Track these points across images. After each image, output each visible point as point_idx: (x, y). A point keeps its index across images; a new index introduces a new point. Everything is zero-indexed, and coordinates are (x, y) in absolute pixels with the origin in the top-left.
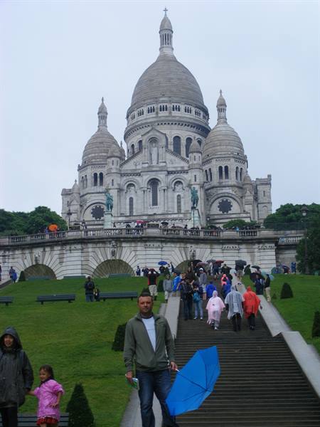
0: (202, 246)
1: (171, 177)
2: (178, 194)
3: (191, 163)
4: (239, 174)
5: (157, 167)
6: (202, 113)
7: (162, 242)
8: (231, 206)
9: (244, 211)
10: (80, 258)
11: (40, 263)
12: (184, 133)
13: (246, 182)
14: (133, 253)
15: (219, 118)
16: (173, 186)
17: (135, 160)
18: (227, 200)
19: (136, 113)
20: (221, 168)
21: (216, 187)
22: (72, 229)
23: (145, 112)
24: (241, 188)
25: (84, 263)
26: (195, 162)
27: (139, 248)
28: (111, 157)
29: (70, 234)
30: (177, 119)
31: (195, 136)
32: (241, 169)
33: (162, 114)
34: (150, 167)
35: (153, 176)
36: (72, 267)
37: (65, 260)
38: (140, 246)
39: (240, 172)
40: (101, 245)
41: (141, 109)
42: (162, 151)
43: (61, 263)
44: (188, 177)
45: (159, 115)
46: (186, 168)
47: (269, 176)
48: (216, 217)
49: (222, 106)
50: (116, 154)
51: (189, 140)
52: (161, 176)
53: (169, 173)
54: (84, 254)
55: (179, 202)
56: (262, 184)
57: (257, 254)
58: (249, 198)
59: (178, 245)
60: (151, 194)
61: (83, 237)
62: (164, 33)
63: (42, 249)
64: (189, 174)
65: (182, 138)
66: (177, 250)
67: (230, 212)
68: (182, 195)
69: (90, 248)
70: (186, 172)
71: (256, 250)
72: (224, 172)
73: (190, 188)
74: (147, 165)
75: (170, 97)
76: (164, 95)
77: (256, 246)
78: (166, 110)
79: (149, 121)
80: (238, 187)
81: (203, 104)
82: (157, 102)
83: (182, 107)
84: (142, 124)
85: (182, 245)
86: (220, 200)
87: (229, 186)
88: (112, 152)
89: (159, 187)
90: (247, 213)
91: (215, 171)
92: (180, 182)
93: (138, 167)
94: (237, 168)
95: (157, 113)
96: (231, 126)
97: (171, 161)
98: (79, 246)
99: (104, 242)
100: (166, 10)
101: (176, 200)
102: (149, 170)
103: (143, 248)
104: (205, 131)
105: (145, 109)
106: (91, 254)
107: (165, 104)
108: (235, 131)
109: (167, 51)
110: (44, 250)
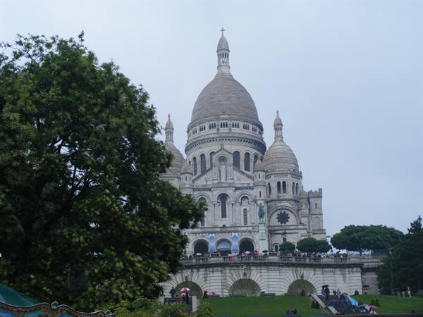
0: (308, 269)
1: (239, 192)
2: (244, 207)
3: (256, 180)
4: (295, 189)
5: (225, 183)
6: (258, 129)
7: (280, 266)
8: (289, 218)
9: (301, 223)
10: (220, 278)
11: (190, 280)
12: (243, 149)
13: (302, 197)
14: (259, 274)
15: (276, 137)
16: (240, 200)
17: (206, 176)
18: (285, 213)
19: (198, 128)
20: (279, 183)
21: (276, 201)
22: (213, 256)
23: (207, 128)
24: (298, 202)
25: (223, 281)
26: (260, 180)
27: (263, 271)
28: (184, 173)
29: (212, 259)
30: (237, 135)
31: (253, 152)
32: (297, 184)
33: (223, 130)
34: (219, 183)
35: (222, 191)
36: (214, 284)
37: (208, 279)
38: (264, 270)
39: (296, 187)
40: (235, 268)
41: (203, 124)
42: (230, 169)
43: (206, 280)
44: (254, 193)
45: (221, 131)
46: (252, 185)
47: (320, 190)
48: (276, 228)
49: (278, 126)
50: (188, 171)
51: (247, 155)
52: (230, 192)
53: (237, 189)
54: (223, 275)
55: (245, 215)
56: (314, 197)
57: (347, 276)
58: (305, 211)
59: (291, 269)
60: (220, 208)
61: (222, 262)
62: (221, 52)
63: (190, 270)
64: (255, 190)
65: (241, 153)
66: (290, 272)
67: (287, 223)
68: (248, 209)
69: (227, 270)
70: (252, 188)
71: (347, 273)
72: (282, 187)
73: (256, 202)
74: (216, 182)
75: (229, 115)
76: (224, 113)
77: (347, 270)
78: (227, 126)
79: (210, 136)
80: (295, 201)
81: (257, 120)
82: (218, 119)
83: (241, 124)
84: (204, 139)
85: (294, 269)
86: (278, 212)
87: (286, 200)
88: (185, 169)
89: (228, 201)
90: (303, 225)
91: (274, 186)
92: (246, 198)
93: (208, 183)
94: (293, 183)
95: (218, 130)
96: (287, 144)
97: (238, 178)
98: (219, 269)
99: (238, 266)
100: (223, 30)
101: (242, 213)
102: (219, 186)
103: (266, 271)
104: (261, 146)
105: (207, 125)
106: (228, 274)
107: (225, 121)
108: (291, 148)
109: (224, 70)
110: (192, 271)
